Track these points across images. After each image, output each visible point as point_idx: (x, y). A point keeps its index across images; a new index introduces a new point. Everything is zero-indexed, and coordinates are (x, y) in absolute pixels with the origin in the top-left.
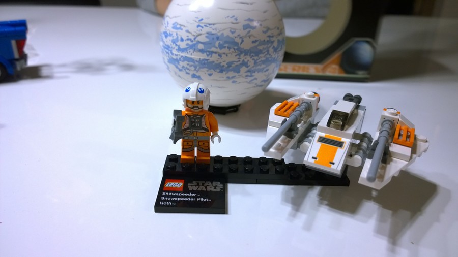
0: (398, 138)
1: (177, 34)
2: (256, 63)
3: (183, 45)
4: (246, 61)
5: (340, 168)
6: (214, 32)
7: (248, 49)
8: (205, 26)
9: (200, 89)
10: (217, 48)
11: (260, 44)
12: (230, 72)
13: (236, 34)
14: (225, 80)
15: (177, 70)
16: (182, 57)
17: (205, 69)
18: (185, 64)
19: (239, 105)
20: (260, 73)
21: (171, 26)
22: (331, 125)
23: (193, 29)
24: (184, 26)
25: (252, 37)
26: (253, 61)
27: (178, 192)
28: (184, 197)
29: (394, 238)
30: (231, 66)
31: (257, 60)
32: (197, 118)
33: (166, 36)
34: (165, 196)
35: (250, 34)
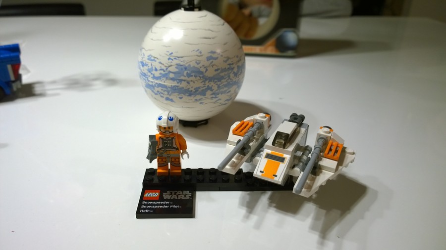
0: (328, 153)
1: (151, 65)
2: (219, 87)
3: (157, 74)
4: (210, 86)
5: (281, 180)
6: (182, 63)
7: (212, 76)
8: (175, 59)
9: (170, 117)
10: (185, 77)
11: (222, 72)
12: (197, 96)
13: (200, 65)
14: (194, 102)
15: (153, 94)
16: (157, 83)
17: (177, 94)
18: (160, 89)
19: (209, 119)
20: (223, 95)
21: (146, 58)
22: (276, 145)
23: (165, 61)
24: (157, 59)
25: (214, 67)
26: (217, 86)
27: (155, 201)
28: (160, 205)
29: (324, 233)
30: (198, 91)
31: (220, 84)
32: (169, 140)
33: (143, 66)
34: (144, 205)
35: (213, 63)
